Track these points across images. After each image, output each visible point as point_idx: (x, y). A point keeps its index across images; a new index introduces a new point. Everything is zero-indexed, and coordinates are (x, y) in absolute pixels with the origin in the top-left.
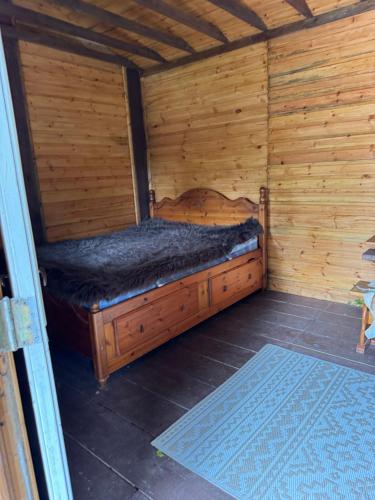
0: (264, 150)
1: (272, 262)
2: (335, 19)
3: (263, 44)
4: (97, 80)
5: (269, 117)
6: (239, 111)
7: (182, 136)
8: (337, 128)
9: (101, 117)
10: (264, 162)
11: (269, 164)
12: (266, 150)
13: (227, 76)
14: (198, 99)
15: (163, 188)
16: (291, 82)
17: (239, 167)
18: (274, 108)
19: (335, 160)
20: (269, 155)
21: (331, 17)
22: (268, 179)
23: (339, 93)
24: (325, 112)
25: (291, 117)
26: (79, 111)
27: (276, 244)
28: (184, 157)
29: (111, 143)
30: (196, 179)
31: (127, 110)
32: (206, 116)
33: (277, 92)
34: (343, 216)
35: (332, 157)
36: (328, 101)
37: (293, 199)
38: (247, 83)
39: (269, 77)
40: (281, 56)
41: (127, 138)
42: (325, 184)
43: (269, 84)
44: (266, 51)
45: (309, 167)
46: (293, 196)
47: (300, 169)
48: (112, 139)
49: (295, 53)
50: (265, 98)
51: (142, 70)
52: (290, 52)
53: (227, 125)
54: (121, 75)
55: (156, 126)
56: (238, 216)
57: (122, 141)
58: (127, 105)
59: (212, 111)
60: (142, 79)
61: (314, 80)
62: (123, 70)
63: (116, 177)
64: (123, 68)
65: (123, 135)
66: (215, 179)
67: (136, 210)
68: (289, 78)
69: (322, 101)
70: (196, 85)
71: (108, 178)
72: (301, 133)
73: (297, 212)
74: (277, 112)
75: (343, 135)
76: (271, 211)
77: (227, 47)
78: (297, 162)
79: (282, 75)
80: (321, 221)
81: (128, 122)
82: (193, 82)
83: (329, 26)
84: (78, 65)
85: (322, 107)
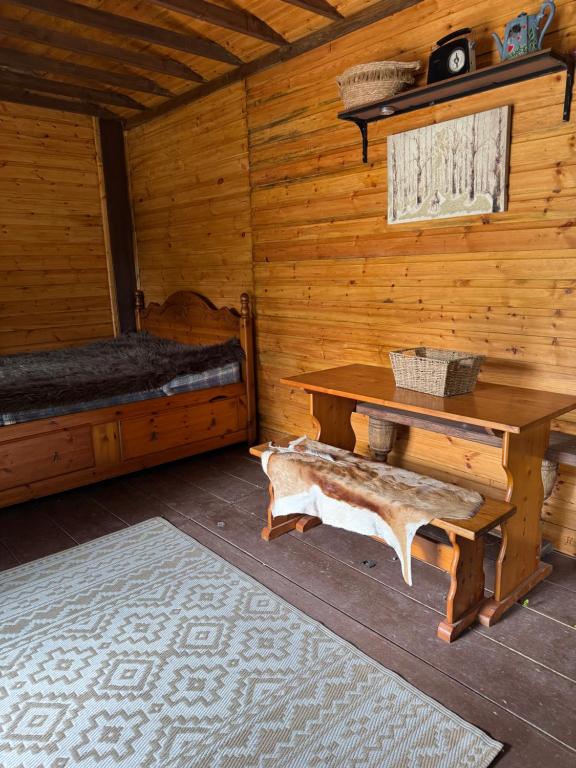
0: (249, 239)
1: (263, 404)
2: (310, 48)
3: (240, 84)
4: (47, 136)
5: (251, 191)
6: (221, 181)
7: (166, 214)
8: (320, 210)
9: (53, 187)
10: (248, 257)
11: (254, 260)
12: (250, 241)
13: (208, 130)
14: (180, 163)
15: (152, 288)
16: (272, 139)
17: (225, 263)
18: (256, 178)
19: (320, 257)
20: (254, 246)
21: (306, 44)
22: (255, 282)
23: (320, 156)
24: (307, 184)
25: (273, 191)
26: (15, 180)
27: (266, 377)
28: (170, 246)
29: (70, 224)
30: (183, 277)
31: (101, 176)
32: (189, 187)
33: (258, 154)
34: (332, 341)
35: (315, 253)
36: (310, 168)
37: (280, 313)
38: (228, 140)
39: (250, 132)
40: (259, 101)
41: (99, 217)
42: (311, 293)
43: (249, 143)
44: (244, 94)
45: (294, 268)
46: (279, 309)
47: (284, 270)
48: (73, 217)
49: (273, 98)
50: (245, 162)
51: (125, 121)
52: (268, 96)
53: (210, 200)
54: (89, 129)
55: (141, 200)
56: (222, 333)
57: (91, 221)
58: (100, 170)
59: (194, 181)
60: (126, 134)
61: (294, 136)
62: (95, 121)
63: (79, 271)
64: (94, 118)
65: (93, 212)
66: (202, 279)
67: (114, 318)
68: (269, 133)
69: (304, 168)
70: (178, 141)
71: (64, 271)
72: (284, 215)
73: (285, 333)
74: (259, 183)
75: (326, 220)
76: (260, 328)
77: (205, 89)
78: (282, 259)
79: (262, 128)
80: (308, 347)
81: (102, 194)
82: (174, 138)
83: (305, 57)
84: (15, 117)
85: (304, 177)
